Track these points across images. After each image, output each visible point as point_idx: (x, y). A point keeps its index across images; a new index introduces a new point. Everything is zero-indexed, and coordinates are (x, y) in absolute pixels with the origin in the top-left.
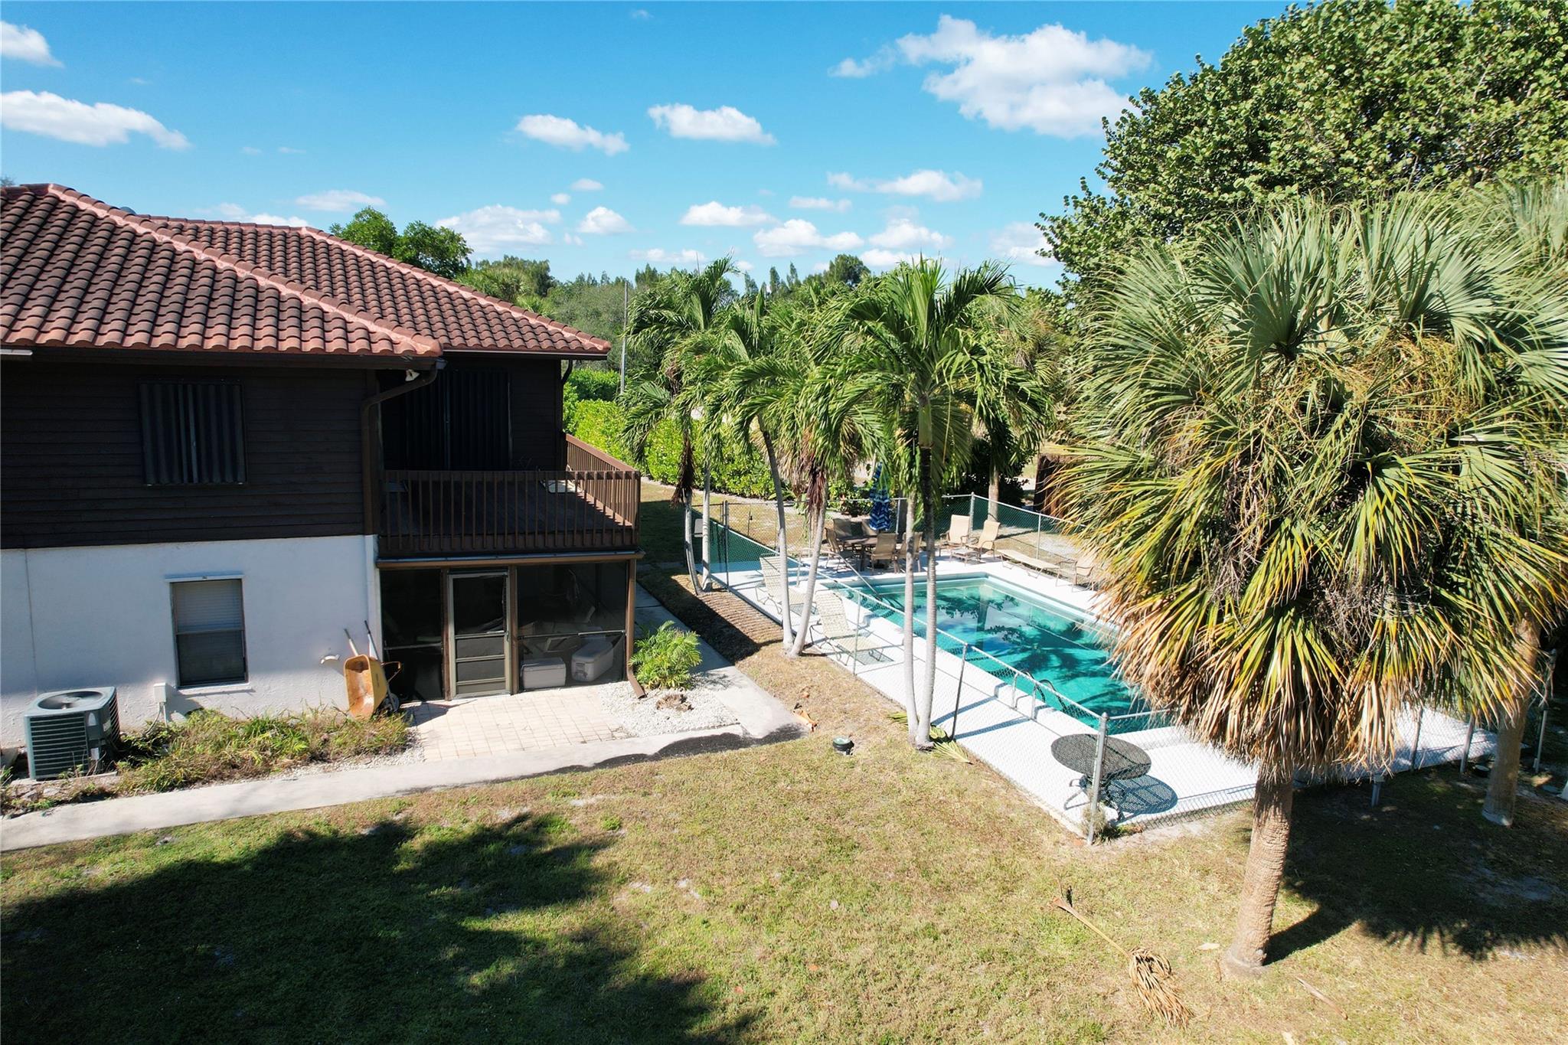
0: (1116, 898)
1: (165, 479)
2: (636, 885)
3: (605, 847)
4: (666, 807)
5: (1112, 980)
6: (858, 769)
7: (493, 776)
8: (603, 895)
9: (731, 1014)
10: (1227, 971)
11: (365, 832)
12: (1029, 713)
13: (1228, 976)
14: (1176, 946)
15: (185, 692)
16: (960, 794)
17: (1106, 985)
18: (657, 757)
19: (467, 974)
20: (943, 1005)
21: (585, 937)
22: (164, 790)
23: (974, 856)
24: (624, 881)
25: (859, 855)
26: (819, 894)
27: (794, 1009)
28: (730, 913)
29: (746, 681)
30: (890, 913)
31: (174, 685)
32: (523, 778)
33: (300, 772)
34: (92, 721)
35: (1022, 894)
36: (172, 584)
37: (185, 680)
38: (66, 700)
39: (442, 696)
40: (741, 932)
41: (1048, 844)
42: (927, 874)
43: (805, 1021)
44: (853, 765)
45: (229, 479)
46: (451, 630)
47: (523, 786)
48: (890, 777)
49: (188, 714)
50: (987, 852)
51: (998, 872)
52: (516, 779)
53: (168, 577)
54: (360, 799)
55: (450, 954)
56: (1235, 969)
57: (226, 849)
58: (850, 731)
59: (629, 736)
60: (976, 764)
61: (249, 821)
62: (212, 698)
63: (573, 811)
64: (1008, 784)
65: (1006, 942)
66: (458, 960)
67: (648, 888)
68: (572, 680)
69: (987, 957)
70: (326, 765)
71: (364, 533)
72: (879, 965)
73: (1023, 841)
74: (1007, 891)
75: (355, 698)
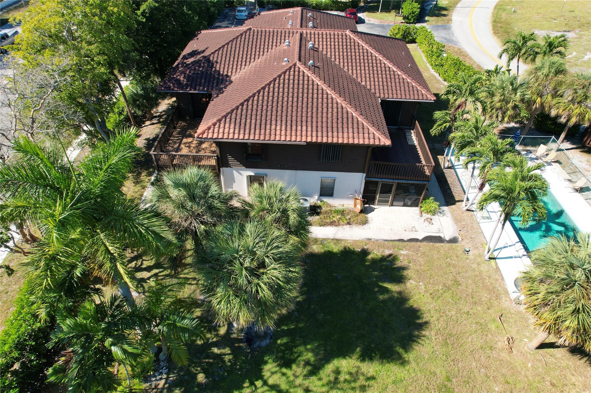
0: (512, 320)
2: (411, 281)
3: (406, 269)
4: (421, 259)
5: (500, 339)
6: (468, 261)
7: (384, 239)
8: (405, 283)
9: (424, 320)
10: (526, 347)
11: (359, 250)
12: (521, 255)
13: (526, 348)
14: (518, 337)
15: (321, 198)
16: (490, 277)
17: (498, 339)
18: (421, 241)
19: (379, 295)
20: (463, 331)
21: (400, 293)
23: (485, 296)
24: (409, 280)
25: (460, 287)
26: (448, 295)
27: (435, 322)
28: (429, 294)
29: (449, 215)
30: (461, 306)
31: (320, 196)
32: (391, 241)
33: (345, 227)
35: (491, 311)
38: (302, 201)
39: (373, 204)
40: (430, 300)
41: (504, 300)
42: (472, 298)
43: (437, 325)
44: (467, 259)
46: (378, 193)
48: (474, 266)
49: (321, 201)
50: (488, 297)
51: (488, 303)
54: (358, 239)
55: (376, 290)
56: (528, 347)
58: (470, 246)
59: (416, 231)
60: (498, 269)
61: (337, 241)
63: (401, 254)
64: (503, 279)
65: (483, 321)
66: (377, 292)
67: (414, 283)
68: (405, 205)
69: (477, 323)
70: (350, 226)
71: (364, 173)
72: (454, 318)
73: (498, 297)
74: (488, 309)
75: (355, 205)
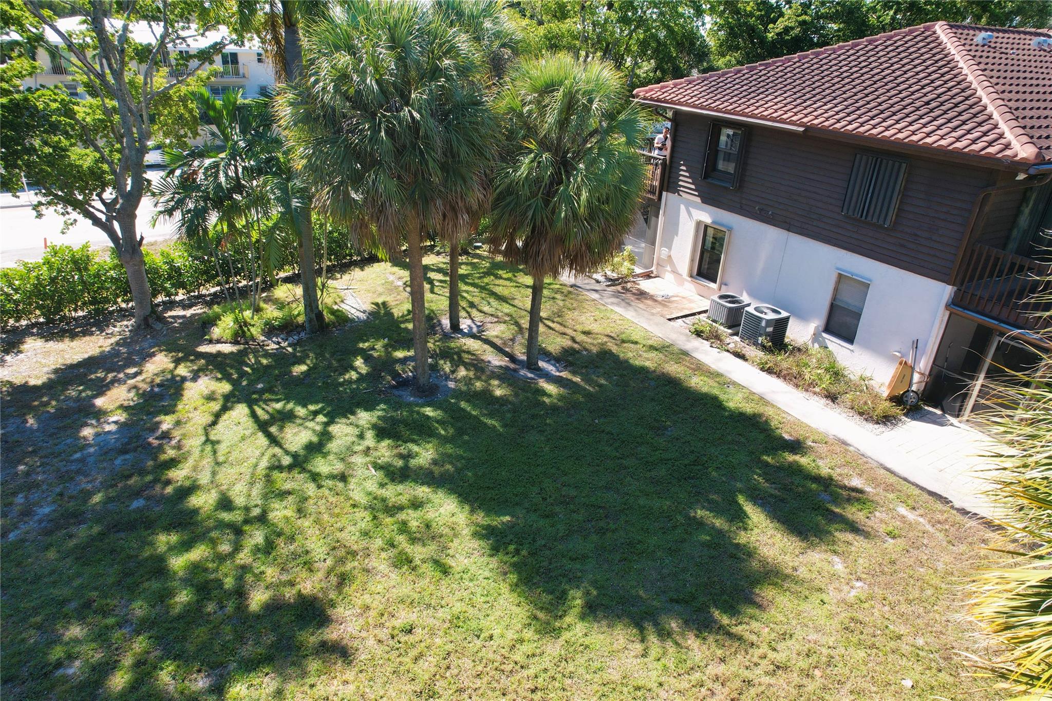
1: (850, 213)
3: (866, 537)
15: (824, 335)
19: (704, 507)
22: (762, 369)
24: (835, 552)
31: (821, 329)
33: (815, 398)
34: (763, 324)
36: (840, 274)
37: (828, 329)
38: (766, 310)
39: (957, 417)
45: (881, 222)
46: (982, 376)
47: (893, 479)
49: (821, 347)
52: (901, 478)
53: (838, 269)
55: (712, 497)
57: (734, 401)
62: (835, 345)
66: (709, 500)
70: (831, 404)
